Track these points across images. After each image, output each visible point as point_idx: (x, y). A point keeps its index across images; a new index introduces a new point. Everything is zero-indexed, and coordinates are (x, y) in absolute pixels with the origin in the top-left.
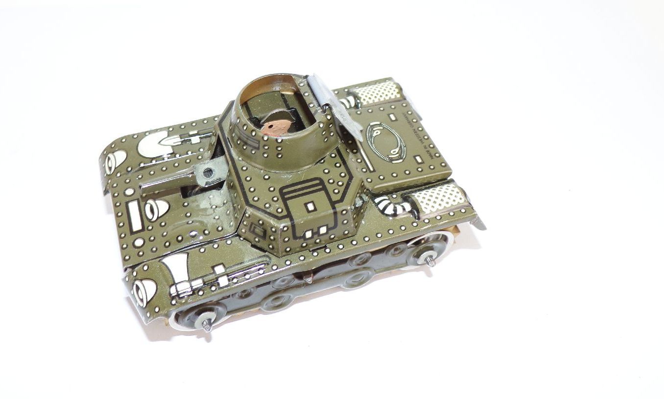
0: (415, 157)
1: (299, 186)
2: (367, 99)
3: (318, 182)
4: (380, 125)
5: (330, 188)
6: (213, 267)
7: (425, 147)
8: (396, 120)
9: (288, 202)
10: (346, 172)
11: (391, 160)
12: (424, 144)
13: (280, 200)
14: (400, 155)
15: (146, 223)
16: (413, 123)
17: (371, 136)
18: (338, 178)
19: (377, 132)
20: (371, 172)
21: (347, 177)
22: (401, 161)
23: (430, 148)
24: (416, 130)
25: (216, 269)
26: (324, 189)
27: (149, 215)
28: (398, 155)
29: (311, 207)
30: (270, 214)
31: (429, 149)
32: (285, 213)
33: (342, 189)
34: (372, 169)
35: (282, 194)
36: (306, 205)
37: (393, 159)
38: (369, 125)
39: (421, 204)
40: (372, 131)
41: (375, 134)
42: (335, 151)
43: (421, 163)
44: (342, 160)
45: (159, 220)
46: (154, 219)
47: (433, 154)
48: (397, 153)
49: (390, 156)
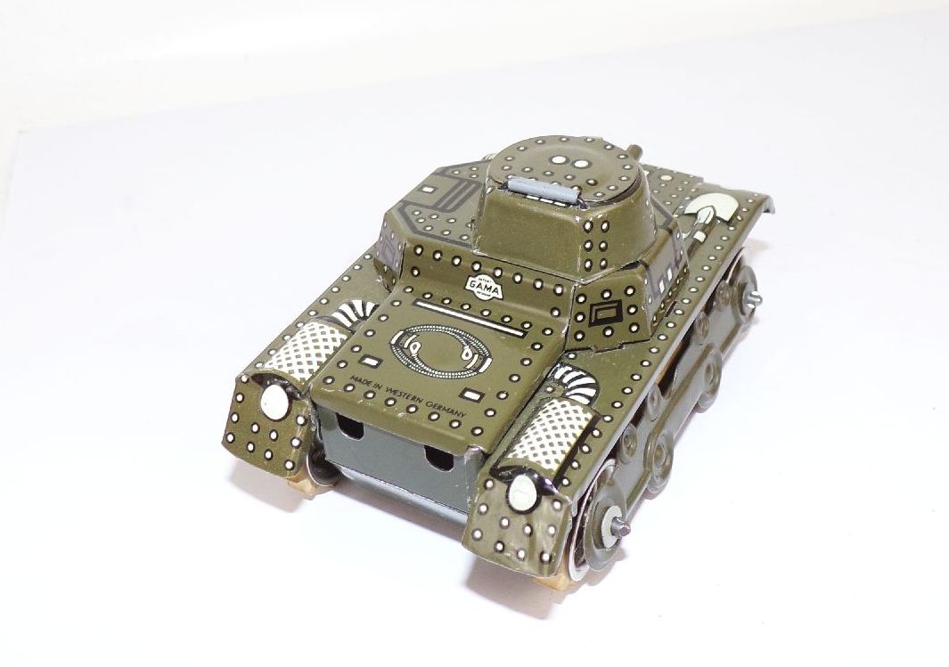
0: (380, 361)
4: (476, 369)
7: (377, 386)
8: (462, 395)
11: (407, 333)
12: (384, 388)
14: (402, 348)
16: (434, 410)
17: (468, 343)
19: (467, 355)
20: (418, 300)
22: (393, 342)
23: (370, 392)
24: (417, 403)
28: (406, 347)
31: (371, 388)
33: (413, 219)
34: (419, 303)
38: (490, 356)
40: (476, 351)
41: (467, 349)
43: (363, 359)
47: (357, 384)
48: (408, 347)
49: (414, 336)
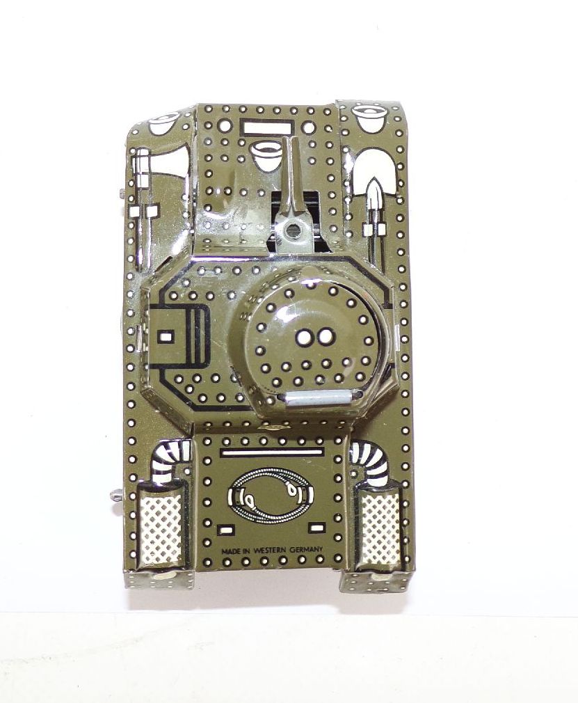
0: (233, 527)
1: (202, 333)
2: (369, 506)
3: (202, 359)
4: (306, 501)
5: (188, 373)
6: (158, 205)
7: (245, 551)
8: (311, 531)
9: (184, 310)
10: (205, 404)
11: (236, 490)
12: (252, 551)
13: (188, 301)
14: (241, 506)
15: (250, 140)
16: (299, 554)
17: (286, 478)
18: (199, 390)
19: (292, 491)
20: (222, 450)
21: (198, 404)
22: (230, 503)
23: (244, 559)
24: (283, 554)
25: (155, 208)
26: (188, 365)
27: (260, 146)
28: (243, 503)
29: (166, 337)
30: (173, 281)
31: (242, 555)
32: (167, 301)
33: (180, 388)
34: (225, 453)
35: (198, 307)
36: (171, 332)
37: (237, 494)
38: (310, 485)
39: (156, 499)
40: (297, 484)
42: (246, 403)
43: (218, 530)
44: (228, 407)
45: (250, 156)
46: (253, 150)
47: (230, 557)
48: (245, 504)
49: (242, 490)
